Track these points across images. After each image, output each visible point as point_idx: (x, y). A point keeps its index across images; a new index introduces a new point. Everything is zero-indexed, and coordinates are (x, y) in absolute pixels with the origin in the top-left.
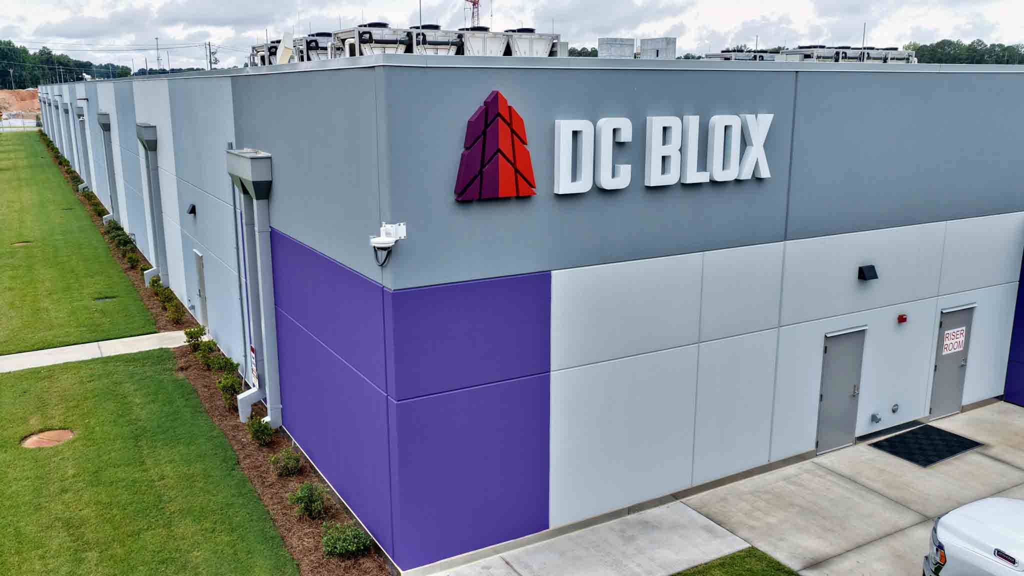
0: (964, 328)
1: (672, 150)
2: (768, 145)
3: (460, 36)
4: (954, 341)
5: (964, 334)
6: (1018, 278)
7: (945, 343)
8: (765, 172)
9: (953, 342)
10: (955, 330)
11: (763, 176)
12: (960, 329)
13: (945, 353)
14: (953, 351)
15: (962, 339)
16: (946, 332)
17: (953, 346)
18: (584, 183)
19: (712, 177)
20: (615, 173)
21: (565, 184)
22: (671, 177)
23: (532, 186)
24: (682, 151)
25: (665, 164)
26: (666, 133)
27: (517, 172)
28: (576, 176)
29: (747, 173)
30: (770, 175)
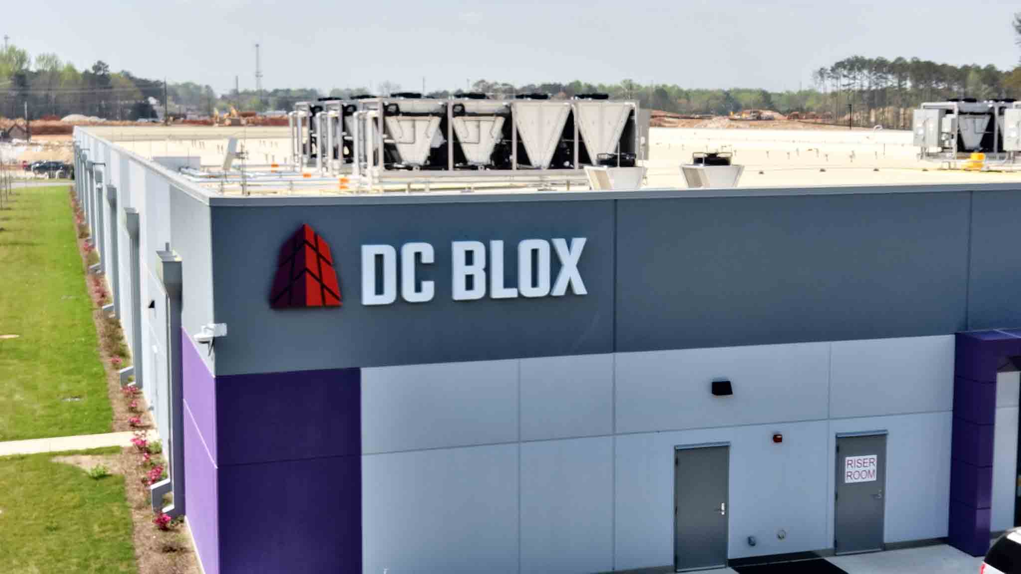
0: (874, 456)
5: (875, 463)
6: (951, 408)
7: (847, 470)
8: (580, 289)
9: (859, 470)
10: (861, 457)
11: (578, 292)
12: (868, 457)
13: (848, 480)
14: (860, 480)
15: (873, 467)
16: (848, 458)
17: (860, 475)
18: (389, 297)
19: (519, 294)
20: (418, 289)
21: (369, 297)
22: (478, 292)
23: (337, 298)
24: (487, 269)
25: (469, 282)
26: (469, 258)
27: (323, 287)
28: (379, 290)
29: (560, 290)
30: (585, 292)
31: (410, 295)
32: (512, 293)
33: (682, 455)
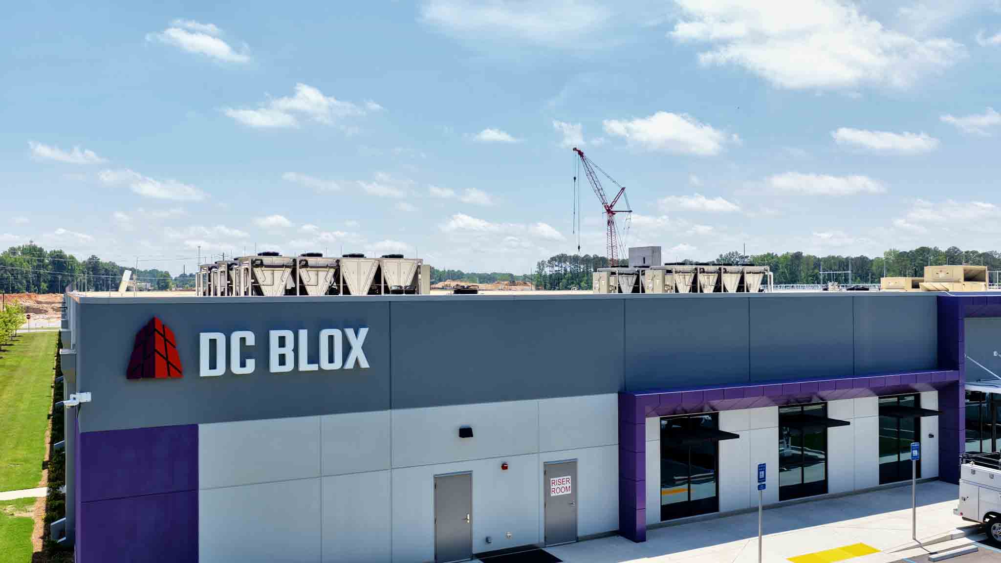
0: (570, 477)
1: (288, 350)
3: (338, 261)
5: (570, 481)
6: (617, 442)
7: (552, 487)
9: (560, 487)
10: (561, 478)
11: (363, 367)
12: (565, 477)
13: (553, 494)
14: (561, 494)
15: (568, 485)
16: (551, 479)
17: (561, 490)
18: (220, 370)
19: (320, 368)
20: (243, 365)
21: (205, 371)
22: (289, 366)
23: (179, 371)
24: (296, 350)
25: (282, 360)
26: (282, 342)
27: (169, 364)
28: (213, 365)
29: (350, 365)
30: (368, 366)
31: (236, 369)
32: (315, 367)
33: (440, 481)
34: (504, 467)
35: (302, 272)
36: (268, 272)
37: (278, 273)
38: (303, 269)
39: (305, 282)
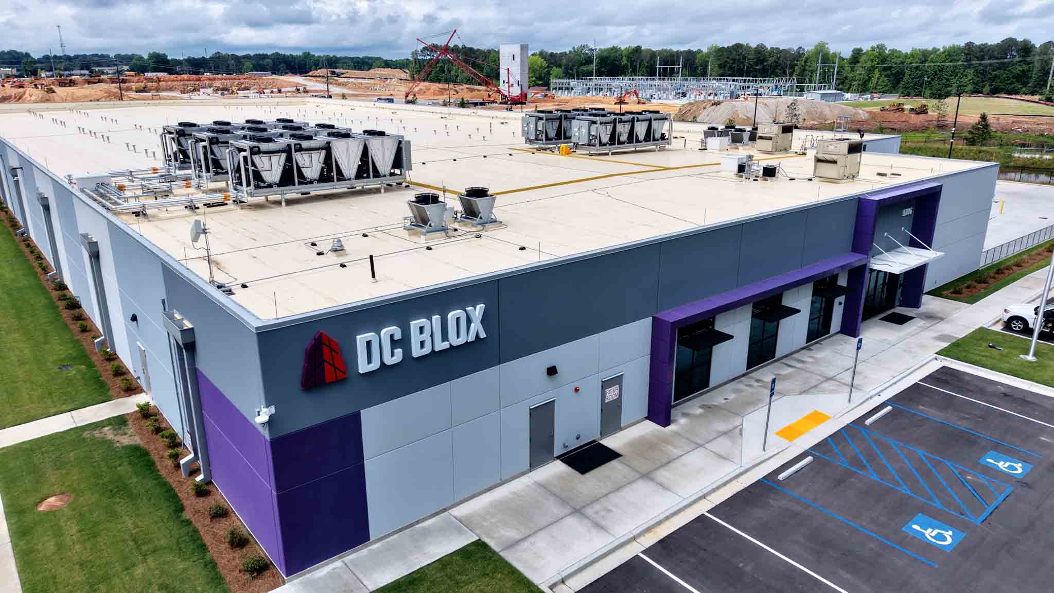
0: (618, 386)
1: (426, 336)
2: (483, 322)
4: (612, 394)
6: (650, 353)
8: (483, 335)
11: (482, 337)
13: (607, 401)
15: (617, 392)
18: (375, 365)
19: (451, 345)
20: (393, 355)
21: (363, 367)
22: (427, 350)
23: (344, 373)
24: (432, 336)
25: (422, 344)
26: (421, 330)
27: (335, 368)
28: (369, 361)
29: (471, 338)
30: (485, 336)
31: (389, 361)
32: (446, 345)
33: (533, 413)
34: (577, 390)
35: (298, 157)
36: (265, 159)
37: (275, 158)
38: (297, 153)
39: (301, 165)
